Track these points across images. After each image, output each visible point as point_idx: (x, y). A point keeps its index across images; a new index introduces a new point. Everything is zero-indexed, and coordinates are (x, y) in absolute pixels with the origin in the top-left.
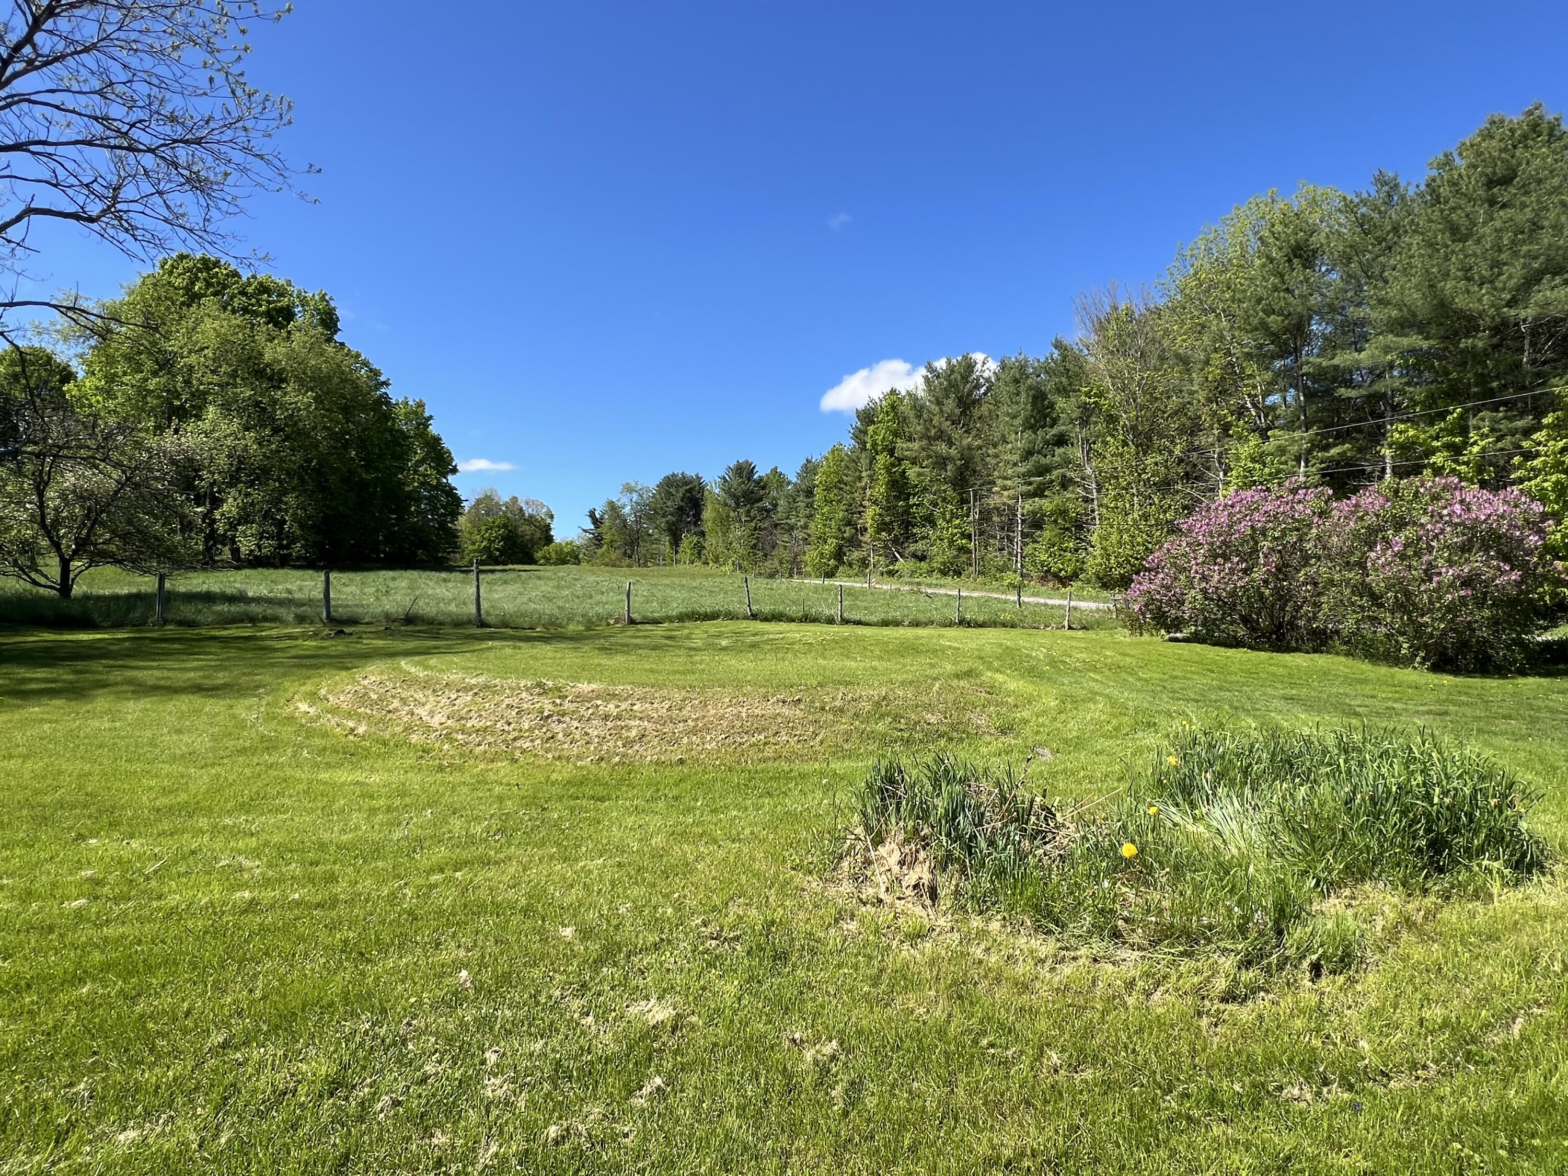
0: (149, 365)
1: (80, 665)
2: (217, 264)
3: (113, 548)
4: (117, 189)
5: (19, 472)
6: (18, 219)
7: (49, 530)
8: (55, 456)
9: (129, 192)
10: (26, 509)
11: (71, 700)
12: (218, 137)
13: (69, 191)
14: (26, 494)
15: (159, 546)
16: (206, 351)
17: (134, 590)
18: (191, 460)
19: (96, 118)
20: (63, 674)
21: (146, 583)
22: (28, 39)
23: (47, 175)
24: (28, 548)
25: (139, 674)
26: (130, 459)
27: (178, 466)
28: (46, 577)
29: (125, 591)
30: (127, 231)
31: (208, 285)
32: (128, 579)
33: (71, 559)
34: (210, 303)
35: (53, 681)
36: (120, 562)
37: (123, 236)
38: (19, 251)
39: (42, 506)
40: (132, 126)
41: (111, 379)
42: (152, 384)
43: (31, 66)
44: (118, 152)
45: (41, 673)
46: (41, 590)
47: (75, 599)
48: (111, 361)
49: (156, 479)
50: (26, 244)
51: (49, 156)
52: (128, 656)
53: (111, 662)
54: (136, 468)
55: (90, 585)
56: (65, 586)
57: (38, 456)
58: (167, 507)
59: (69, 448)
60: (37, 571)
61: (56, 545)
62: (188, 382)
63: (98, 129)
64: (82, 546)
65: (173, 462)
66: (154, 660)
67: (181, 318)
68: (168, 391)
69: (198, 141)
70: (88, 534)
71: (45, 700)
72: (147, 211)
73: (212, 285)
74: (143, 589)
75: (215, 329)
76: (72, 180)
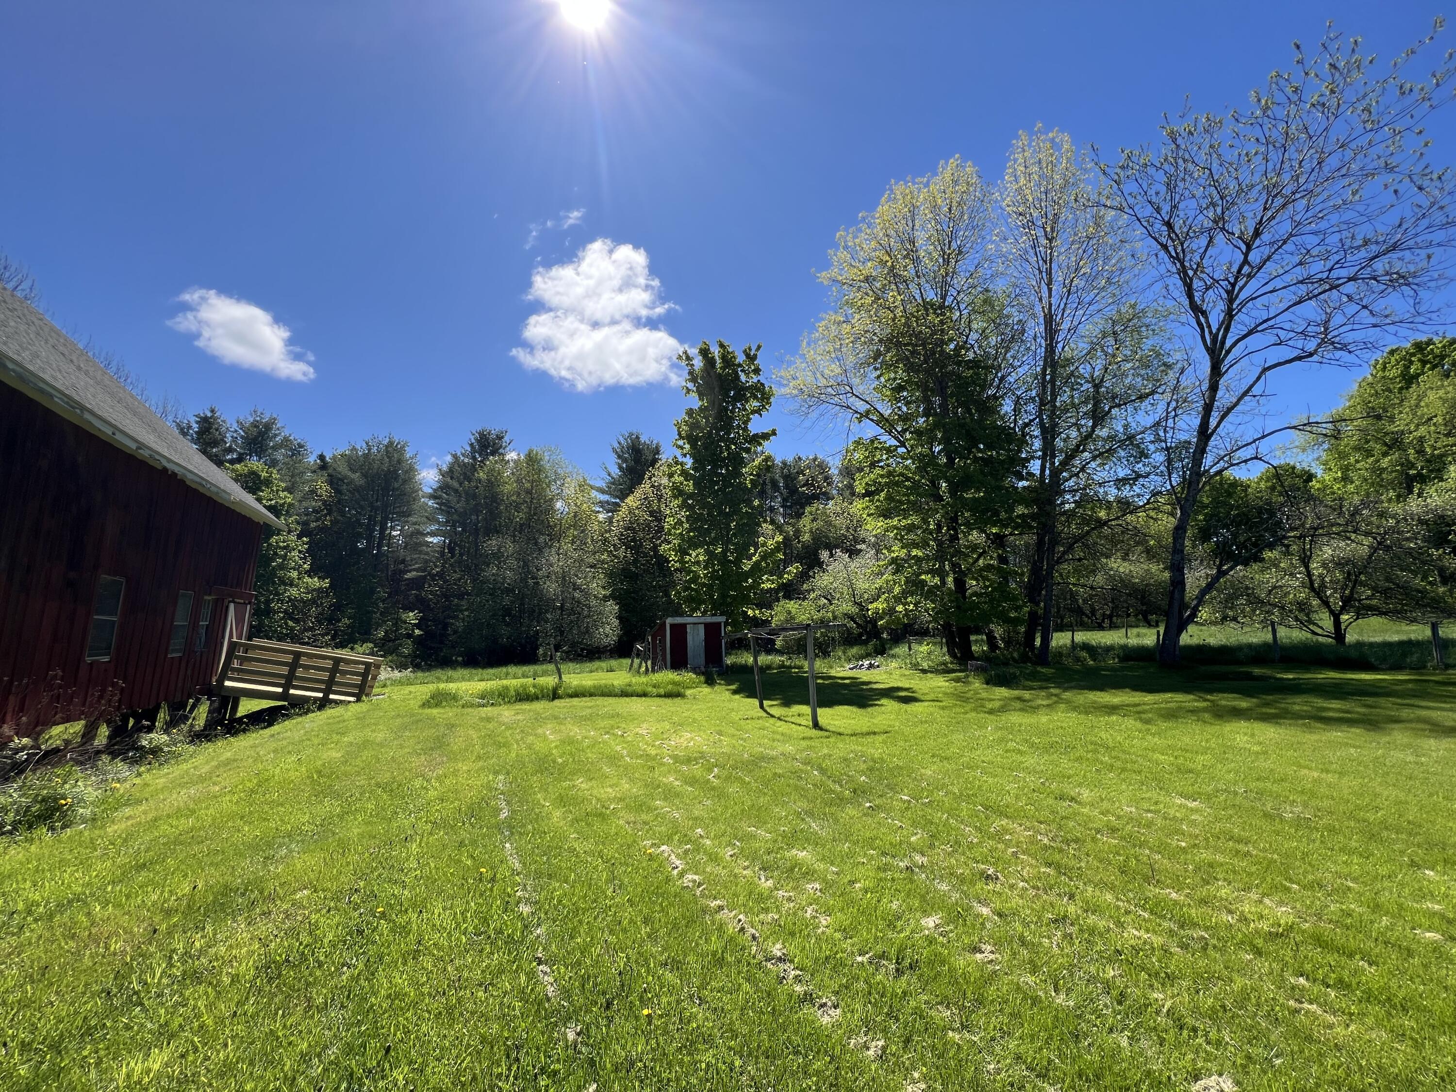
0: (1378, 447)
1: (1370, 700)
2: (1430, 342)
3: (1374, 602)
4: (1327, 322)
5: (1287, 553)
6: (1258, 378)
7: (1318, 592)
8: (1312, 536)
9: (1338, 319)
10: (1297, 579)
11: (1369, 730)
12: (1413, 232)
13: (1290, 343)
14: (1296, 567)
15: (1422, 598)
16: (1435, 420)
17: (1404, 638)
18: (1442, 517)
19: (1301, 282)
20: (1355, 707)
21: (1414, 631)
22: (1246, 262)
23: (1274, 339)
24: (1303, 606)
25: (1435, 715)
26: (1378, 527)
27: (1428, 525)
28: (1322, 628)
29: (1395, 638)
30: (1341, 349)
31: (1424, 363)
32: (1394, 628)
33: (1341, 613)
34: (1430, 378)
35: (1348, 712)
36: (1385, 614)
37: (1338, 354)
38: (1262, 400)
39: (1309, 574)
40: (1330, 270)
41: (1346, 469)
42: (1385, 462)
43: (1250, 276)
44: (1322, 296)
45: (1335, 704)
46: (1320, 639)
47: (1350, 646)
48: (1342, 456)
49: (1407, 539)
50: (1267, 393)
51: (1272, 327)
52: (1415, 696)
53: (1399, 701)
54: (1385, 533)
55: (1361, 633)
56: (1339, 635)
57: (1299, 538)
58: (1424, 563)
59: (1323, 528)
60: (1315, 624)
61: (1326, 603)
62: (1420, 452)
63: (1303, 290)
64: (1348, 603)
65: (1421, 522)
66: (1445, 702)
67: (1402, 401)
68: (1402, 465)
69: (1394, 247)
70: (1352, 592)
71: (1344, 727)
72: (1356, 326)
73: (1428, 362)
74: (1413, 637)
75: (1440, 398)
76: (1292, 334)
